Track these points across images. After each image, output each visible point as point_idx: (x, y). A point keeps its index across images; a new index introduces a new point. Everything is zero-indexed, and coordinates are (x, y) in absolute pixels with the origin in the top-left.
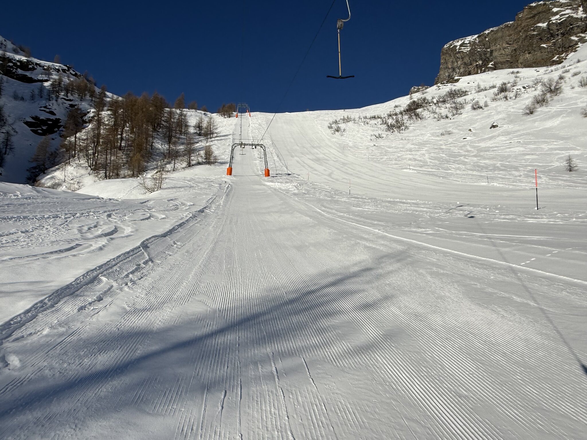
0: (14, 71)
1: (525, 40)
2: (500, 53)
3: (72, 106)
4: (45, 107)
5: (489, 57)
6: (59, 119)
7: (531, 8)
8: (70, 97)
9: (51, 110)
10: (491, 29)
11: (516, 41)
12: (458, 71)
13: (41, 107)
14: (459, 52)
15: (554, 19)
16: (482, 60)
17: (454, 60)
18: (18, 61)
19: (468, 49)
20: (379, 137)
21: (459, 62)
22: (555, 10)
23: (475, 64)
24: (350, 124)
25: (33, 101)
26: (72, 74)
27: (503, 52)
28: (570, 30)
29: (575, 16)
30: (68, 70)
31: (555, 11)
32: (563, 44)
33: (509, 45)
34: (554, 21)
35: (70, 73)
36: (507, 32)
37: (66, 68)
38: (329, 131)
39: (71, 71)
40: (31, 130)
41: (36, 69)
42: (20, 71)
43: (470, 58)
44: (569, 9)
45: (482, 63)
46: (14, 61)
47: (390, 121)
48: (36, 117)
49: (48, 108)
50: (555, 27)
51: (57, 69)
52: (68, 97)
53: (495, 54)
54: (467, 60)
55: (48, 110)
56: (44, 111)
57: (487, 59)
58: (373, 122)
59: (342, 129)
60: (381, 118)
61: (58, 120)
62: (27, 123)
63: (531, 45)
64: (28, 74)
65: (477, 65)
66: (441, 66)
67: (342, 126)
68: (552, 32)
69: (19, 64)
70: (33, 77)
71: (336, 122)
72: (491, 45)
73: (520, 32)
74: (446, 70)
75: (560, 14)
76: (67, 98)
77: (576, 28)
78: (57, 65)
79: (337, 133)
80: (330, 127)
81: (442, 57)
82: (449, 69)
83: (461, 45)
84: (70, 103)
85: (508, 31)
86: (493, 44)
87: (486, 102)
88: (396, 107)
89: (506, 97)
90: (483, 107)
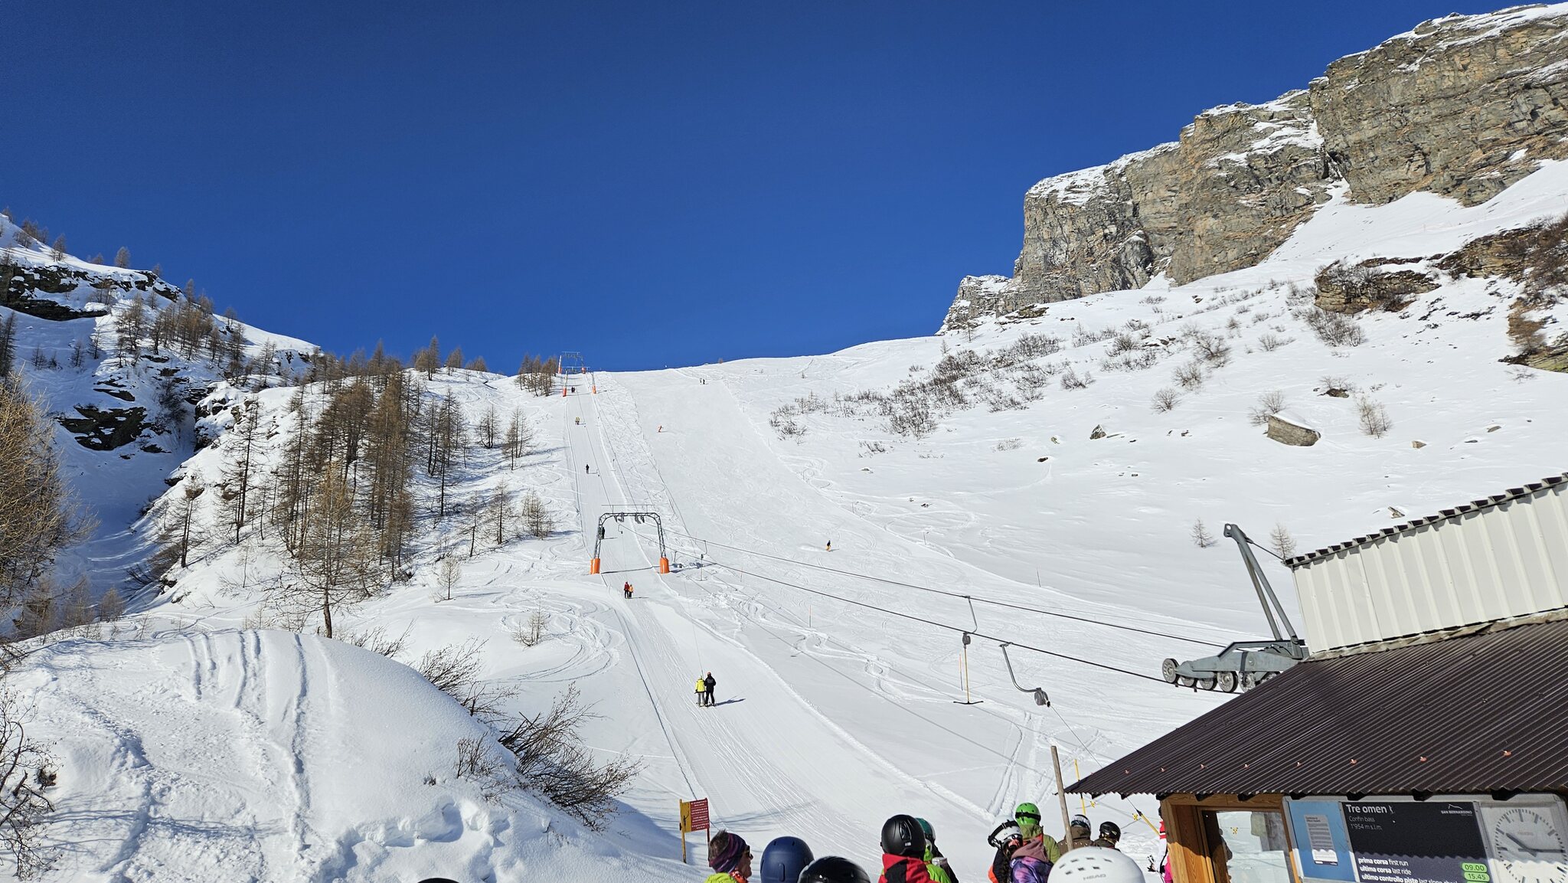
0: (25, 294)
1: (1203, 187)
2: (1154, 211)
3: (165, 372)
4: (110, 383)
5: (1132, 219)
6: (142, 409)
7: (1209, 120)
8: (163, 352)
9: (122, 389)
10: (1131, 156)
11: (1188, 185)
12: (1064, 245)
13: (99, 383)
14: (1064, 205)
15: (1259, 145)
16: (1116, 224)
17: (1055, 223)
18: (36, 271)
19: (1082, 200)
20: (877, 449)
21: (1066, 228)
22: (1261, 126)
23: (1102, 234)
24: (816, 415)
25: (77, 369)
26: (158, 292)
27: (1162, 209)
28: (1294, 172)
29: (1301, 142)
30: (150, 283)
31: (1260, 129)
32: (1281, 201)
33: (1174, 194)
34: (1259, 152)
35: (155, 289)
36: (1166, 165)
37: (145, 278)
38: (774, 434)
39: (157, 285)
40: (76, 438)
41: (76, 286)
42: (39, 294)
43: (1090, 220)
44: (1290, 125)
45: (1118, 232)
46: (26, 272)
47: (899, 409)
48: (91, 407)
49: (116, 385)
50: (1260, 164)
51: (125, 283)
52: (157, 354)
53: (1143, 212)
54: (1082, 223)
55: (116, 390)
56: (107, 391)
57: (1127, 223)
58: (865, 407)
59: (799, 426)
60: (881, 400)
61: (138, 413)
62: (68, 424)
63: (1216, 199)
64: (58, 299)
65: (1105, 236)
66: (1026, 234)
67: (800, 421)
68: (1257, 172)
69: (37, 277)
70: (70, 306)
71: (786, 410)
72: (1133, 191)
73: (1193, 167)
74: (1038, 244)
75: (1272, 136)
76: (156, 356)
77: (1305, 169)
78: (124, 273)
79: (788, 436)
80: (775, 424)
81: (1027, 215)
82: (1044, 240)
83: (1068, 189)
84: (162, 366)
85: (1167, 161)
86: (1138, 190)
87: (1088, 375)
88: (913, 369)
89: (1128, 363)
90: (1084, 383)
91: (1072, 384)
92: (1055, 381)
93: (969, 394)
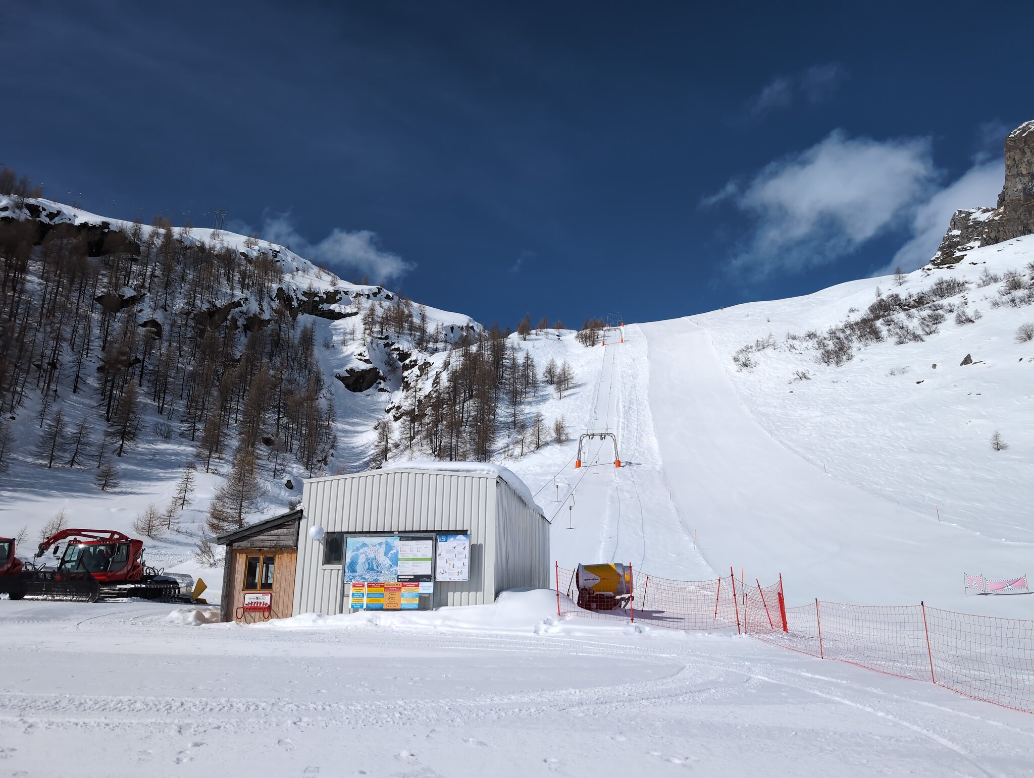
0: (319, 307)
3: (387, 345)
4: (360, 355)
6: (376, 369)
8: (385, 334)
9: (366, 358)
18: (324, 293)
20: (804, 377)
24: (767, 352)
37: (377, 290)
38: (734, 367)
41: (343, 299)
42: (326, 306)
46: (320, 295)
47: (830, 345)
48: (352, 369)
49: (363, 356)
51: (367, 295)
56: (359, 359)
58: (805, 344)
59: (753, 361)
60: (819, 338)
62: (342, 380)
64: (335, 307)
67: (754, 357)
69: (325, 297)
70: (341, 311)
71: (746, 350)
74: (1017, 179)
76: (382, 337)
78: (366, 289)
79: (744, 369)
80: (736, 360)
82: (1023, 175)
84: (385, 342)
87: (976, 312)
88: (852, 311)
89: (1013, 301)
90: (973, 319)
91: (964, 320)
92: (951, 318)
93: (884, 330)
